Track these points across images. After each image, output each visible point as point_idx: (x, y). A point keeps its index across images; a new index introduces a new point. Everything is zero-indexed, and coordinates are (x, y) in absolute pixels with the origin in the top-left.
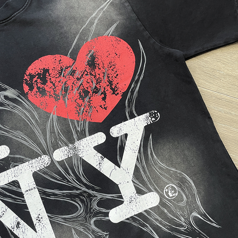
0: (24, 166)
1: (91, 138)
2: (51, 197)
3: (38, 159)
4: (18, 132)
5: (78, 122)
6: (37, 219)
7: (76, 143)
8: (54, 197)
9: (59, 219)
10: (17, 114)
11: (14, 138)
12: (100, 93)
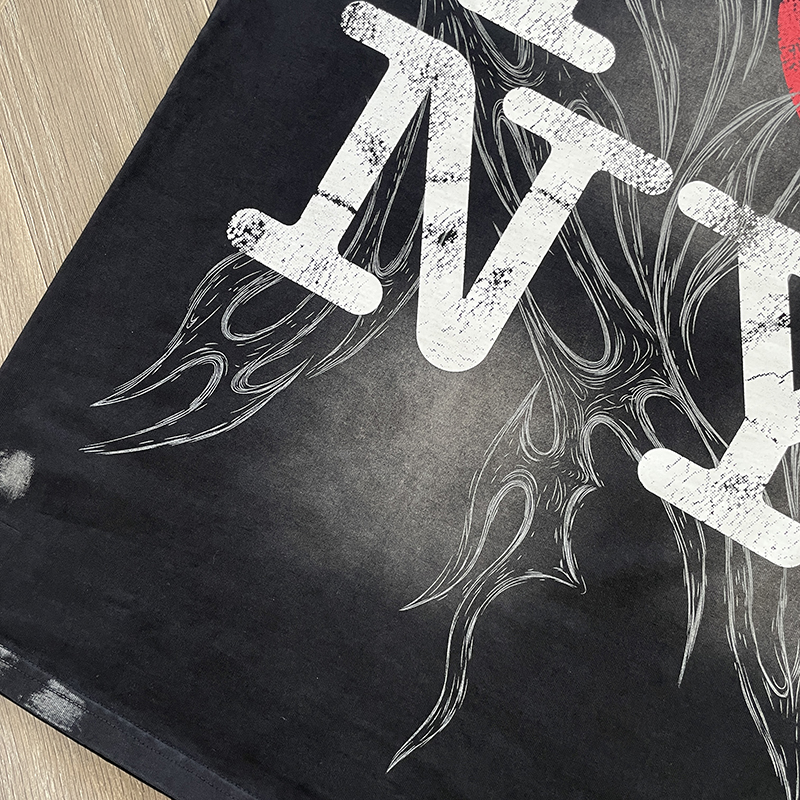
0: (600, 135)
2: (576, 265)
3: (645, 154)
4: (675, 50)
6: (496, 274)
7: (765, 219)
8: (583, 273)
9: (539, 328)
11: (650, 53)
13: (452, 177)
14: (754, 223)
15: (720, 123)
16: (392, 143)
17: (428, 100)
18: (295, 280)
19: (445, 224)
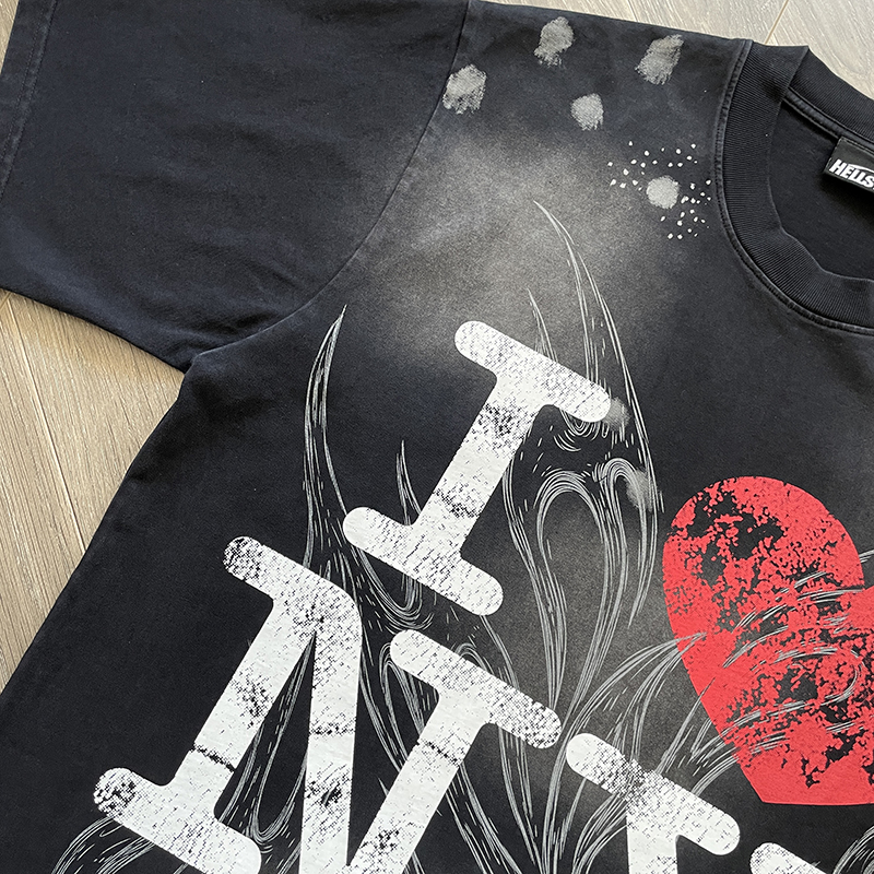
0: (489, 682)
1: (697, 807)
2: (464, 828)
3: (533, 703)
4: (562, 592)
5: (712, 732)
6: (381, 837)
7: (653, 774)
8: (471, 837)
10: (603, 549)
11: (537, 595)
12: (839, 729)
13: (337, 728)
14: (641, 780)
15: (606, 671)
16: (274, 692)
17: (313, 644)
18: (166, 849)
19: (329, 782)
